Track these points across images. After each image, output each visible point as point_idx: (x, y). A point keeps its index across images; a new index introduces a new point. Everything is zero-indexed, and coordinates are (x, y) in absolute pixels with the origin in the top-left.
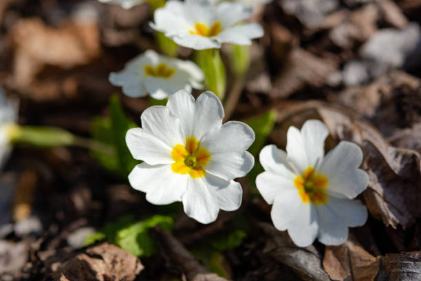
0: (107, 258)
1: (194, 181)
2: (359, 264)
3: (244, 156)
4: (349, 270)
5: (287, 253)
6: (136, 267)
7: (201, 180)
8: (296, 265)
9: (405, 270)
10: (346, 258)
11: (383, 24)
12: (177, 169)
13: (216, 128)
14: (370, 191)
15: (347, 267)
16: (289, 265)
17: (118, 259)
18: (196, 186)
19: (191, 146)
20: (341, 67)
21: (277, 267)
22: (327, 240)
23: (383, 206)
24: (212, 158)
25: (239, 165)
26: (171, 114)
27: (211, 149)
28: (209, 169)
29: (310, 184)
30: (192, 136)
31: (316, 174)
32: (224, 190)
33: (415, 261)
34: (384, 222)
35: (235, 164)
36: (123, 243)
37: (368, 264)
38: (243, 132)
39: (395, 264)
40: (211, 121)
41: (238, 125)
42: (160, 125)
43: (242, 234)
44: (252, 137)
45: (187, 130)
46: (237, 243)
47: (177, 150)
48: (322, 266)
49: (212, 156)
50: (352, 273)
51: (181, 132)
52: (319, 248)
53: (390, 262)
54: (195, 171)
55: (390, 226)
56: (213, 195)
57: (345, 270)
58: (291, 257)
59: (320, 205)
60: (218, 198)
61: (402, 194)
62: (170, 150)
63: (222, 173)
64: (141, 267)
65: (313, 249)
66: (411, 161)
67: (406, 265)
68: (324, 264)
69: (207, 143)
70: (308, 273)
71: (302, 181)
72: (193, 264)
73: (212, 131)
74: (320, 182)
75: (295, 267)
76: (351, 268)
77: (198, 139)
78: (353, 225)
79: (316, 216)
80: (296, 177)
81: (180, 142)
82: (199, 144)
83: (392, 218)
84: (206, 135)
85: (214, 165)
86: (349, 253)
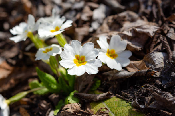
0: (70, 108)
1: (85, 66)
2: (138, 65)
3: (94, 51)
4: (136, 68)
5: (117, 75)
6: (79, 105)
7: (87, 64)
8: (122, 76)
9: (152, 57)
10: (133, 66)
11: (92, 9)
12: (78, 66)
13: (81, 49)
14: (128, 45)
15: (135, 68)
16: (120, 77)
17: (73, 106)
18: (87, 66)
19: (78, 58)
20: (90, 26)
21: (116, 81)
22: (125, 65)
23: (134, 46)
24: (86, 57)
25: (94, 54)
26: (67, 52)
27: (84, 55)
28: (87, 60)
29: (110, 54)
30: (76, 54)
31: (110, 51)
32: (95, 62)
33: (153, 53)
34: (137, 50)
35: (93, 54)
36: (70, 102)
37: (141, 63)
38: (89, 45)
39: (148, 57)
40: (79, 47)
41: (87, 44)
42: (66, 56)
43: (99, 81)
44: (93, 45)
45: (74, 54)
46: (100, 84)
47: (75, 61)
48: (129, 72)
49: (86, 56)
50: (138, 68)
51: (72, 55)
52: (124, 68)
53: (147, 58)
54: (83, 63)
55: (139, 50)
56: (93, 66)
57: (135, 69)
58: (119, 75)
59: (117, 58)
60: (95, 65)
61: (136, 41)
62: (73, 61)
63: (91, 59)
64: (80, 105)
65: (123, 70)
66: (133, 31)
67: (152, 55)
68: (129, 71)
69: (82, 54)
70: (127, 75)
71: (108, 54)
72: (93, 95)
73: (81, 50)
74: (113, 52)
75: (123, 77)
76: (136, 67)
77: (78, 54)
78: (129, 57)
79: (118, 61)
80: (106, 54)
81: (74, 58)
82: (79, 56)
83: (138, 48)
84: (80, 52)
85: (88, 58)
86: (134, 64)
